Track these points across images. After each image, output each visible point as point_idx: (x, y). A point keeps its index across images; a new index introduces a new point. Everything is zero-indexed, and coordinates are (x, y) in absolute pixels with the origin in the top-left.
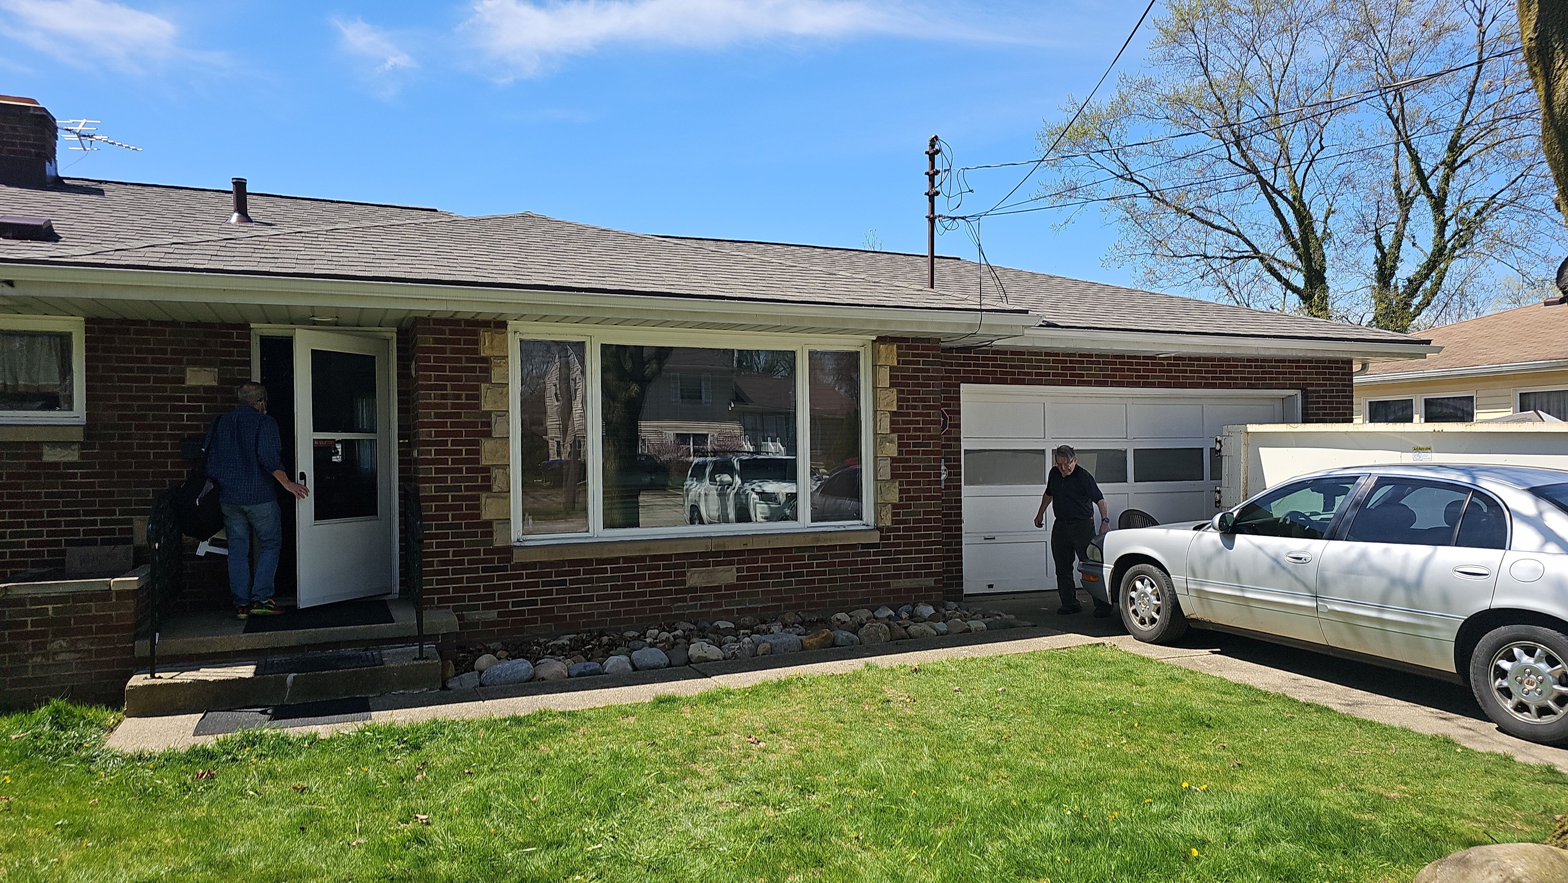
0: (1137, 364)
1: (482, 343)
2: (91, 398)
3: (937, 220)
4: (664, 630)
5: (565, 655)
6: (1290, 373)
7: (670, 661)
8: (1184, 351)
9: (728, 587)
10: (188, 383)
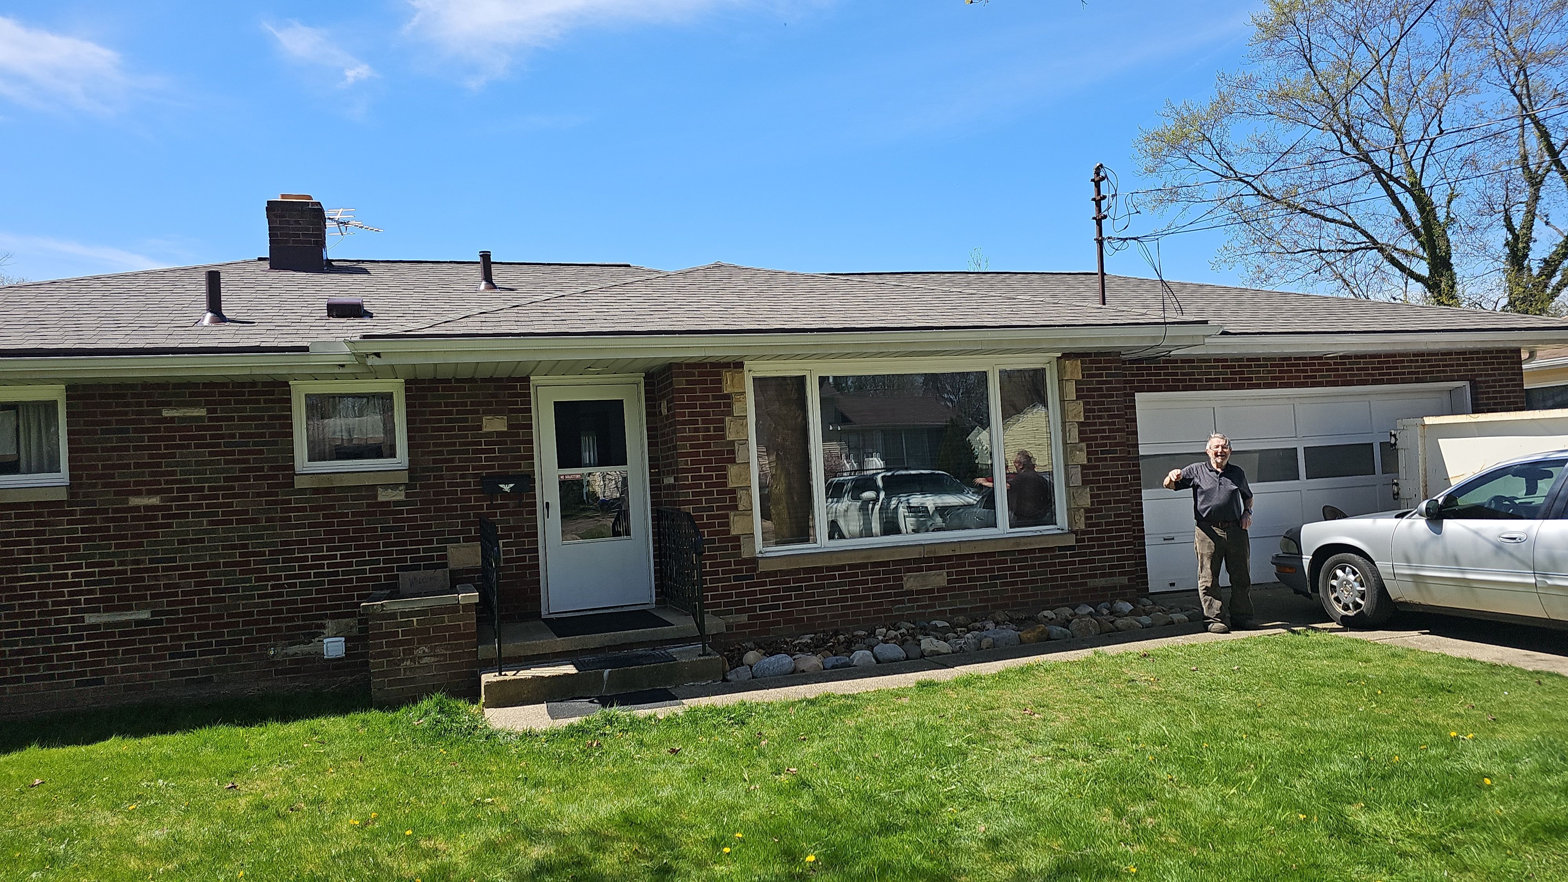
0: (1304, 365)
1: (725, 382)
2: (412, 446)
3: (1105, 243)
4: (890, 629)
5: (812, 652)
6: (1458, 365)
7: (907, 656)
8: (1354, 349)
9: (940, 590)
10: (485, 430)
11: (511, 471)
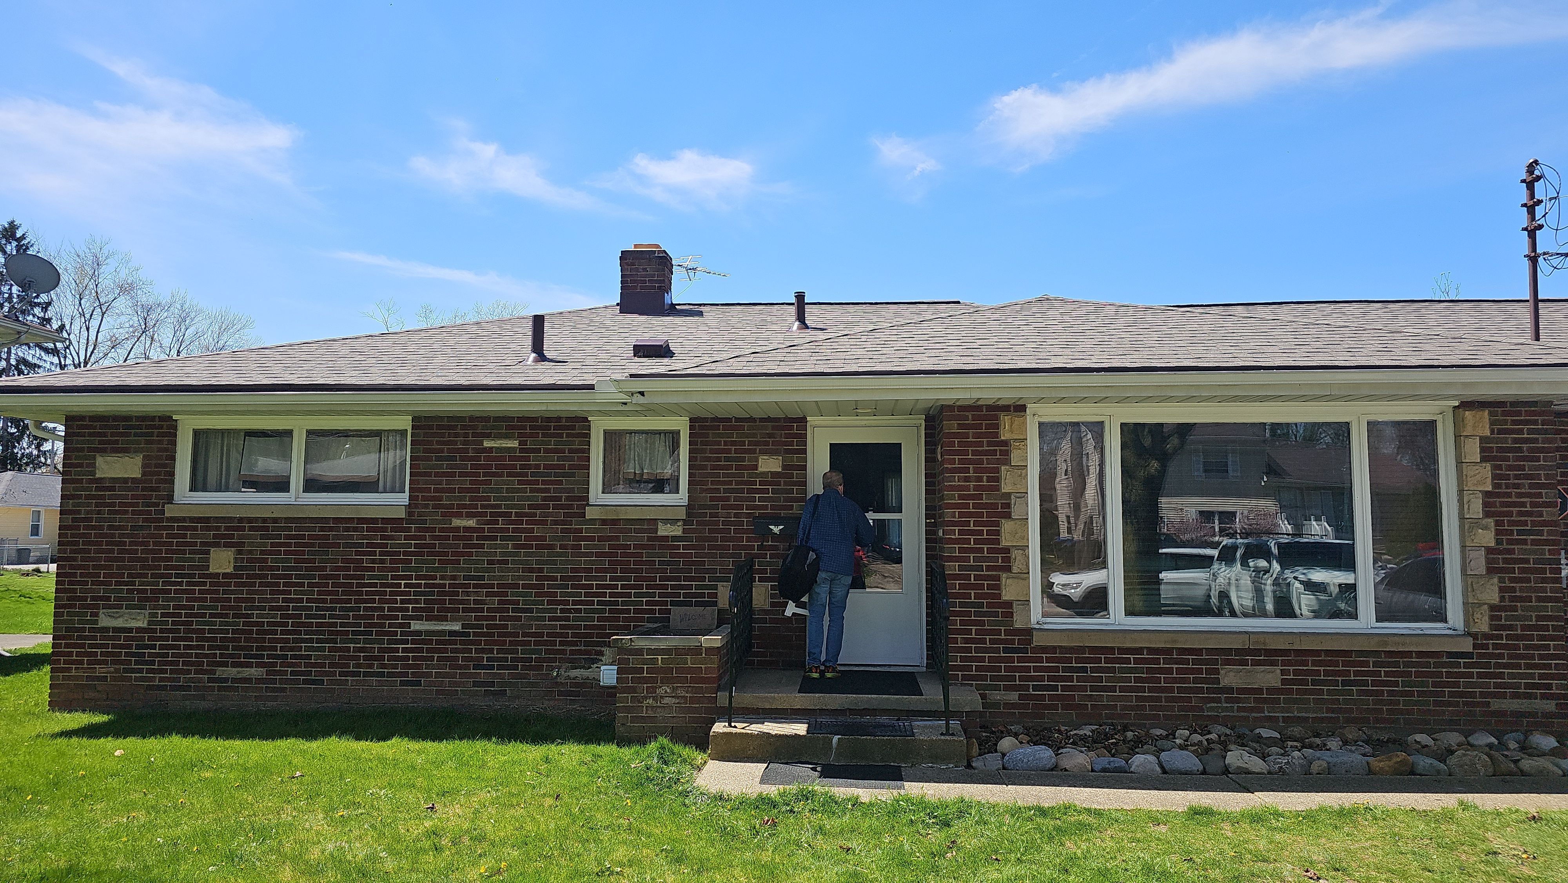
1: (1002, 427)
2: (691, 483)
3: (1540, 260)
4: (1195, 732)
5: (1088, 747)
7: (1204, 768)
9: (1270, 690)
10: (760, 469)
11: (783, 513)
